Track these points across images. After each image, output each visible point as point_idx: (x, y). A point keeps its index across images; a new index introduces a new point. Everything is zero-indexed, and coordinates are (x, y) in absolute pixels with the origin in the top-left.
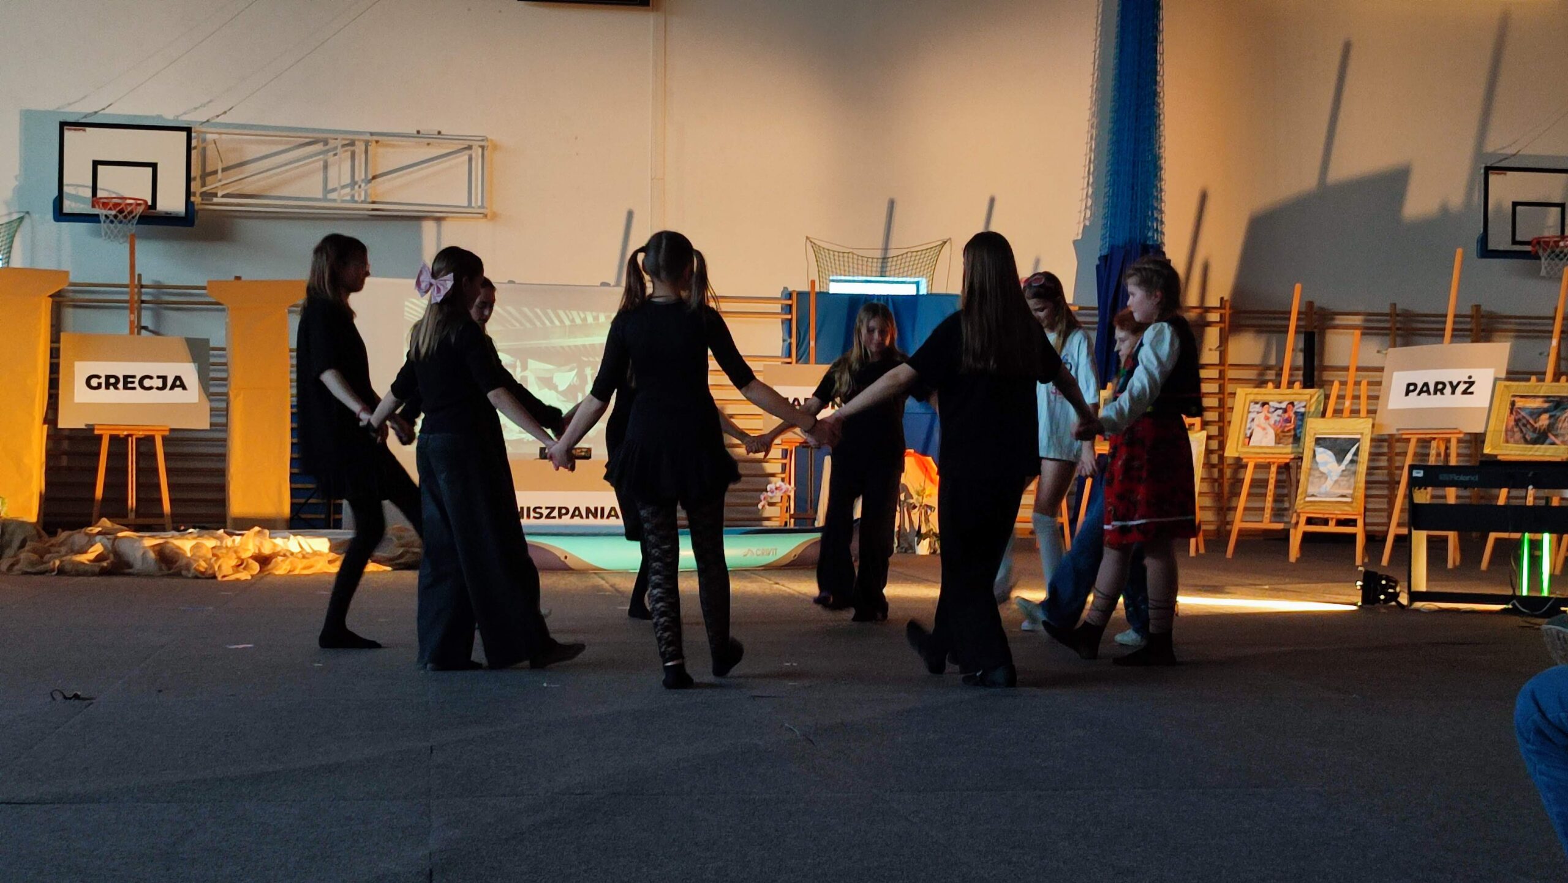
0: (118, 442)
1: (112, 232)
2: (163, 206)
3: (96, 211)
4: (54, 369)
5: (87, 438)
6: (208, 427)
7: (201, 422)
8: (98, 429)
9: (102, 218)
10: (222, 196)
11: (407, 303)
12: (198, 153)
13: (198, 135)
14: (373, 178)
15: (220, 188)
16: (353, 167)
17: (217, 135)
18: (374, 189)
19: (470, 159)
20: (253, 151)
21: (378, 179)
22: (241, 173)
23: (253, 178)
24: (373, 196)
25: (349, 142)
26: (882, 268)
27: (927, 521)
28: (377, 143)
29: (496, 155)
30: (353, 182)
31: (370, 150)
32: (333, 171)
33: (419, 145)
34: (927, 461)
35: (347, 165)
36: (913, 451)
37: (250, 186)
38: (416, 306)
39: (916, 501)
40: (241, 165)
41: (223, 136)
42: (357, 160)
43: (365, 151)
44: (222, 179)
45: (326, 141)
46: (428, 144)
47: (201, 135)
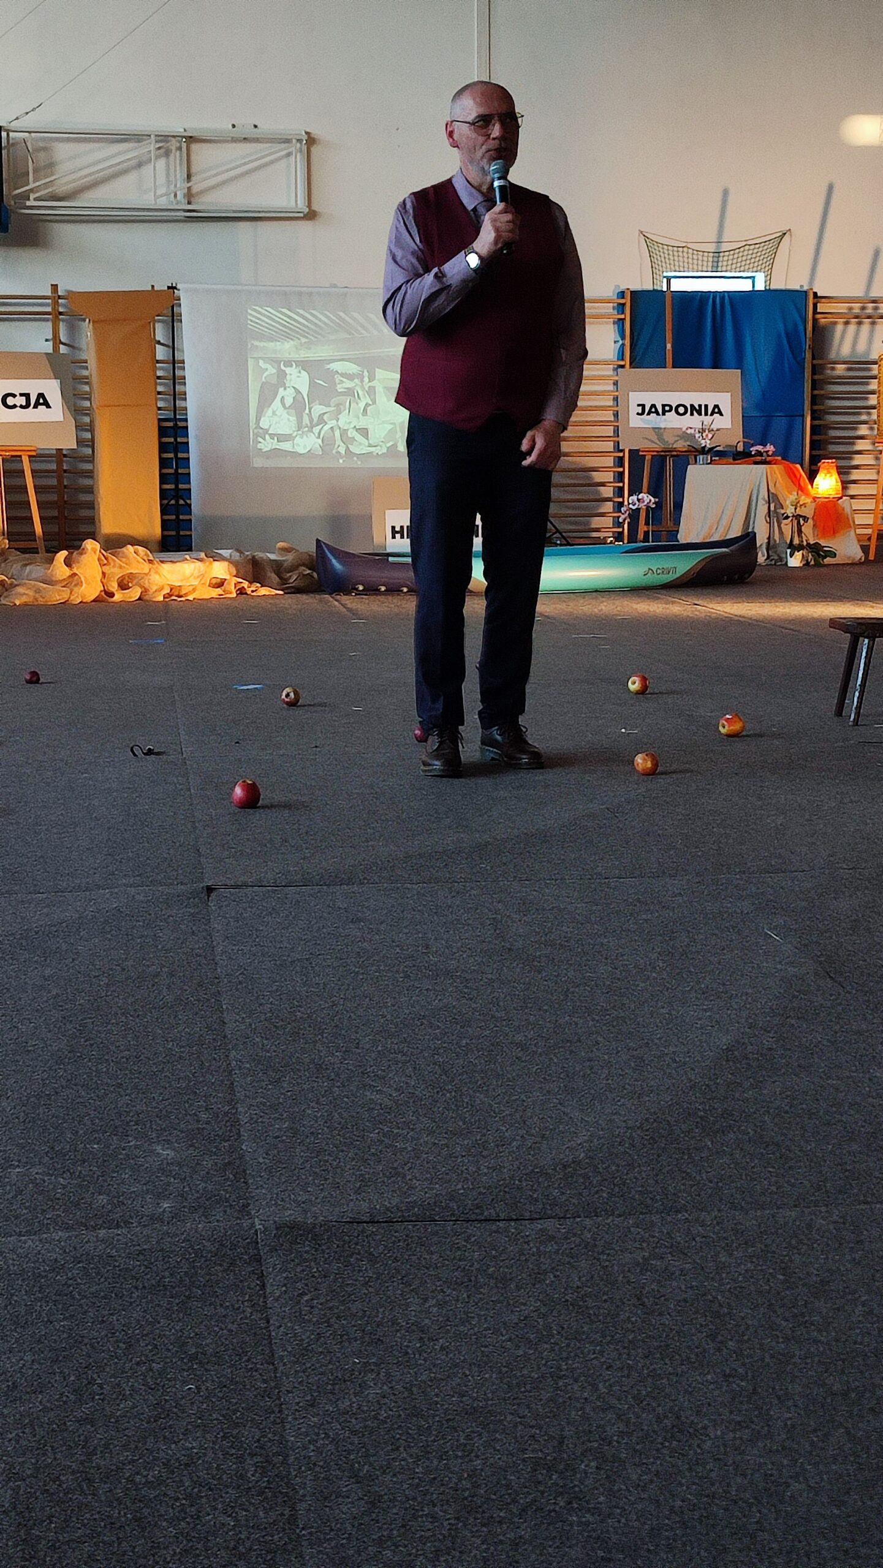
7: (69, 443)
10: (35, 199)
11: (249, 311)
12: (8, 151)
13: (8, 135)
14: (189, 177)
15: (31, 190)
16: (168, 165)
17: (27, 134)
18: (189, 188)
19: (289, 155)
20: (63, 151)
21: (193, 179)
22: (52, 174)
23: (64, 178)
24: (190, 196)
25: (164, 138)
26: (716, 263)
27: (800, 532)
28: (191, 139)
29: (314, 150)
30: (169, 182)
31: (184, 146)
32: (148, 170)
33: (234, 140)
34: (796, 468)
35: (161, 163)
36: (779, 458)
37: (63, 185)
38: (261, 315)
39: (790, 511)
40: (51, 166)
41: (33, 134)
42: (172, 157)
43: (180, 148)
44: (34, 182)
45: (137, 138)
46: (245, 139)
47: (11, 134)
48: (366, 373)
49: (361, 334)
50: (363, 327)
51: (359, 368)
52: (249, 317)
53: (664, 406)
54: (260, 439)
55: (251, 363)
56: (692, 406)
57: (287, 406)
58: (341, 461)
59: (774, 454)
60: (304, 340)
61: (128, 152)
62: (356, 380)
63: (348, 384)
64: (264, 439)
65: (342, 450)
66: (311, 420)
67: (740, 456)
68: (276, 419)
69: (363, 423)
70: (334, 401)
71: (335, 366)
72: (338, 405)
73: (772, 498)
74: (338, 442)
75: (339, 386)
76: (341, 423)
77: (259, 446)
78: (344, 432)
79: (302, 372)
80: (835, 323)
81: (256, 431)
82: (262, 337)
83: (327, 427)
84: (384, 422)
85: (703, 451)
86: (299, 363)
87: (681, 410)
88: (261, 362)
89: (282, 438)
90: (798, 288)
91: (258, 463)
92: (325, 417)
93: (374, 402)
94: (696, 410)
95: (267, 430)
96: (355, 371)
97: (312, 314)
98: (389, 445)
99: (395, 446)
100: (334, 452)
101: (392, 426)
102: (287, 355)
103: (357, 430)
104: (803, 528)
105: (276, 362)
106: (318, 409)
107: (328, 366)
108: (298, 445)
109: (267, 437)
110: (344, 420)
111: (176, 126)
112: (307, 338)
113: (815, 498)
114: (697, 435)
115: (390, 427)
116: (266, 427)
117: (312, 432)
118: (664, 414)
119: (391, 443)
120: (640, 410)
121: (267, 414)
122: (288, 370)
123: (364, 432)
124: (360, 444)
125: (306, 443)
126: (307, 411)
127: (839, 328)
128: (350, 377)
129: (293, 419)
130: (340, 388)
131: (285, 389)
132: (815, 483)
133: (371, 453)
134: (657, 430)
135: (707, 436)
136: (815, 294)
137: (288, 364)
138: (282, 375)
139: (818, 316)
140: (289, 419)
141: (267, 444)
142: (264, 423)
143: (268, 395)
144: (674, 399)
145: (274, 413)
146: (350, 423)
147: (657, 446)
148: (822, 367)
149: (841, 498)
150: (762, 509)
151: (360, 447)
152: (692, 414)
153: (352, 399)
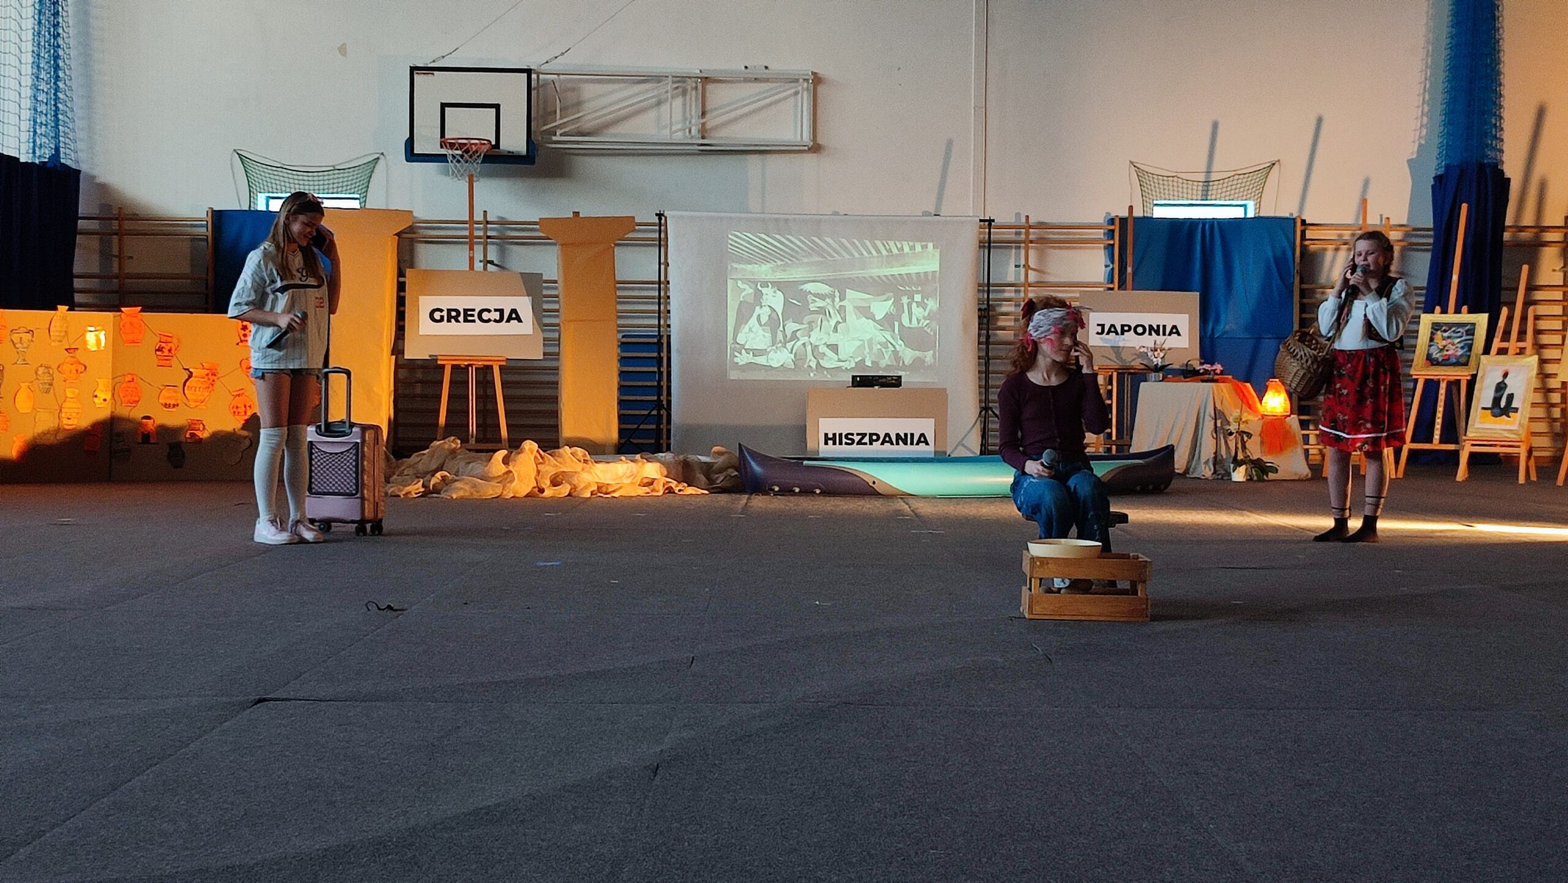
0: (460, 371)
1: (459, 171)
2: (507, 145)
3: (443, 151)
4: (401, 302)
5: (431, 368)
6: (541, 357)
7: (536, 353)
8: (441, 360)
9: (450, 159)
10: (561, 135)
11: (730, 236)
12: (538, 93)
13: (538, 77)
14: (704, 114)
15: (559, 127)
16: (684, 105)
17: (556, 76)
18: (703, 124)
19: (796, 93)
20: (589, 91)
21: (708, 116)
22: (578, 112)
23: (589, 116)
24: (704, 132)
25: (680, 79)
26: (1206, 194)
27: (1244, 447)
28: (706, 80)
29: (820, 88)
30: (685, 119)
31: (700, 86)
32: (665, 108)
33: (747, 80)
34: (1245, 386)
35: (678, 102)
36: (1230, 377)
37: (587, 124)
38: (739, 239)
39: (1233, 428)
40: (578, 104)
41: (561, 77)
42: (688, 97)
43: (696, 88)
44: (561, 119)
45: (658, 79)
46: (756, 79)
47: (541, 76)
48: (837, 294)
49: (833, 257)
50: (835, 250)
51: (831, 289)
52: (730, 242)
53: (1123, 326)
54: (737, 354)
55: (730, 283)
56: (1151, 326)
57: (763, 323)
58: (812, 375)
59: (1222, 373)
60: (779, 263)
61: (648, 91)
62: (827, 300)
63: (820, 303)
64: (740, 354)
65: (813, 364)
66: (785, 336)
67: (1188, 374)
68: (752, 335)
69: (833, 339)
70: (806, 320)
71: (809, 287)
72: (810, 323)
73: (1218, 414)
74: (810, 356)
75: (811, 305)
76: (812, 340)
77: (736, 360)
78: (815, 348)
79: (778, 291)
80: (1325, 250)
81: (733, 346)
82: (740, 260)
83: (799, 343)
84: (853, 339)
85: (1157, 369)
86: (774, 284)
87: (1140, 330)
88: (740, 283)
89: (757, 353)
90: (1288, 215)
91: (734, 375)
92: (798, 334)
93: (845, 321)
94: (1154, 330)
95: (743, 346)
96: (826, 292)
97: (788, 239)
98: (857, 360)
99: (863, 361)
100: (805, 366)
101: (862, 342)
102: (764, 277)
103: (828, 346)
104: (1247, 445)
105: (753, 282)
106: (791, 326)
107: (802, 287)
108: (772, 359)
109: (743, 351)
110: (816, 337)
111: (693, 66)
112: (783, 261)
113: (1263, 416)
114: (1150, 354)
115: (858, 343)
116: (743, 343)
117: (785, 347)
118: (1122, 334)
119: (860, 358)
120: (1099, 329)
121: (744, 331)
122: (764, 290)
123: (834, 348)
124: (831, 359)
125: (780, 358)
126: (781, 328)
127: (1329, 255)
128: (822, 297)
129: (768, 335)
130: (812, 307)
131: (761, 307)
132: (1263, 401)
133: (840, 367)
134: (1116, 349)
135: (1158, 354)
136: (1303, 222)
137: (765, 284)
138: (758, 295)
139: (1307, 243)
140: (764, 336)
141: (743, 359)
142: (741, 339)
143: (745, 312)
144: (1133, 319)
145: (750, 330)
146: (821, 339)
147: (1116, 364)
148: (1313, 291)
149: (1289, 416)
150: (1208, 426)
151: (830, 361)
152: (1150, 334)
153: (824, 316)
